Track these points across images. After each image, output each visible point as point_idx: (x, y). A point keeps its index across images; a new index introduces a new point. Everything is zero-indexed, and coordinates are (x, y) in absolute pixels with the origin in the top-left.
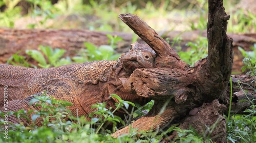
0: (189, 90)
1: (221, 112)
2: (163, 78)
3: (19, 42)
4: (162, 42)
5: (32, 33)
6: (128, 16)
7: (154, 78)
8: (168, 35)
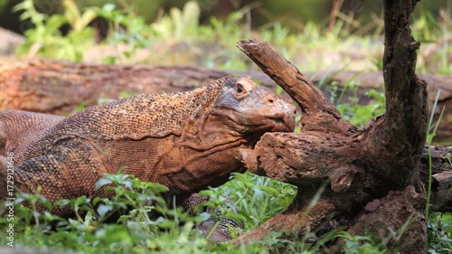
0: (355, 169)
1: (419, 206)
2: (310, 149)
3: (89, 85)
4: (310, 89)
5: (110, 71)
6: (251, 44)
7: (296, 148)
8: (338, 77)
